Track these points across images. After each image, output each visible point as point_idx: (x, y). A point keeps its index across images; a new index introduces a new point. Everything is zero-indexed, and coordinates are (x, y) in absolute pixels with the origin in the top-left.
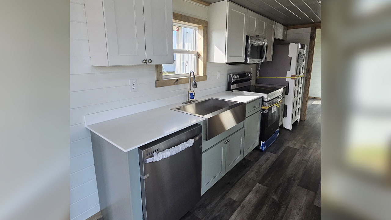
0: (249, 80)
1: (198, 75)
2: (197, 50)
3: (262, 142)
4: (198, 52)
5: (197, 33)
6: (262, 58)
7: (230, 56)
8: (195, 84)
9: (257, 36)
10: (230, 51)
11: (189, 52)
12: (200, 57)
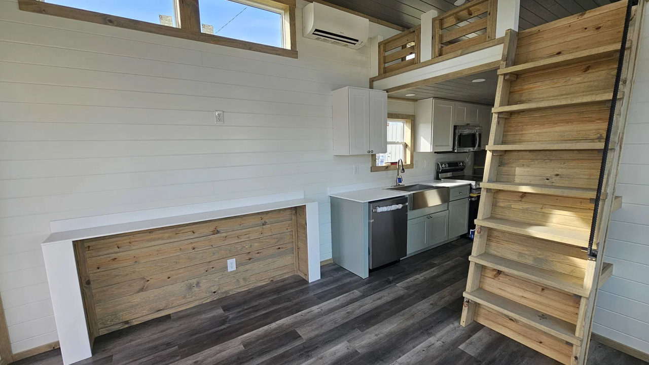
0: (462, 170)
1: (405, 163)
2: (405, 141)
3: (471, 230)
4: (405, 143)
5: (405, 125)
6: (474, 146)
7: (436, 146)
8: (403, 169)
9: (468, 125)
10: (435, 141)
11: (398, 143)
12: (408, 148)
